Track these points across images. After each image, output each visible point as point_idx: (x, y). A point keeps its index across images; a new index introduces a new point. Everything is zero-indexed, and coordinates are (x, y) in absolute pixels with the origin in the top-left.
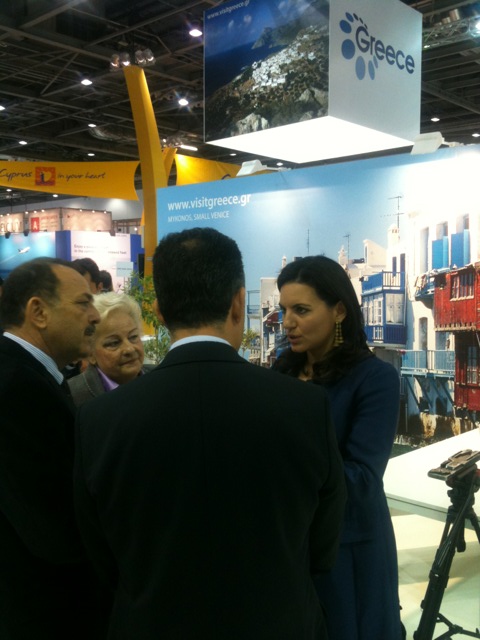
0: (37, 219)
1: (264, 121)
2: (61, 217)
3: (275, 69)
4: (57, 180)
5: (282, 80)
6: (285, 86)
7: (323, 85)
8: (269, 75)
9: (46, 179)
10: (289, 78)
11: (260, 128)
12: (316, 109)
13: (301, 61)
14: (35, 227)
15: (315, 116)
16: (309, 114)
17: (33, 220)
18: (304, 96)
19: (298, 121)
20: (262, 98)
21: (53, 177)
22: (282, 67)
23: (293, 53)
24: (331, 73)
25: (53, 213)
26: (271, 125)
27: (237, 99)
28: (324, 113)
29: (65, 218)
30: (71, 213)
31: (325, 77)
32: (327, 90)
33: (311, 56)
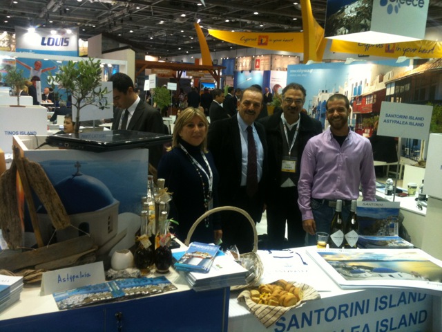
0: (259, 60)
1: (347, 31)
2: (271, 59)
3: (353, 9)
4: (269, 43)
5: (355, 14)
6: (357, 16)
7: (370, 18)
8: (351, 12)
9: (263, 42)
10: (358, 13)
11: (345, 34)
12: (366, 28)
13: (363, 7)
14: (257, 64)
15: (366, 30)
16: (363, 29)
17: (257, 60)
18: (363, 22)
19: (359, 32)
20: (347, 21)
21: (267, 41)
22: (356, 9)
23: (360, 3)
24: (373, 13)
25: (267, 57)
26: (349, 33)
27: (338, 20)
28: (369, 30)
29: (273, 60)
30: (277, 57)
31: (371, 15)
32: (370, 20)
33: (367, 5)
